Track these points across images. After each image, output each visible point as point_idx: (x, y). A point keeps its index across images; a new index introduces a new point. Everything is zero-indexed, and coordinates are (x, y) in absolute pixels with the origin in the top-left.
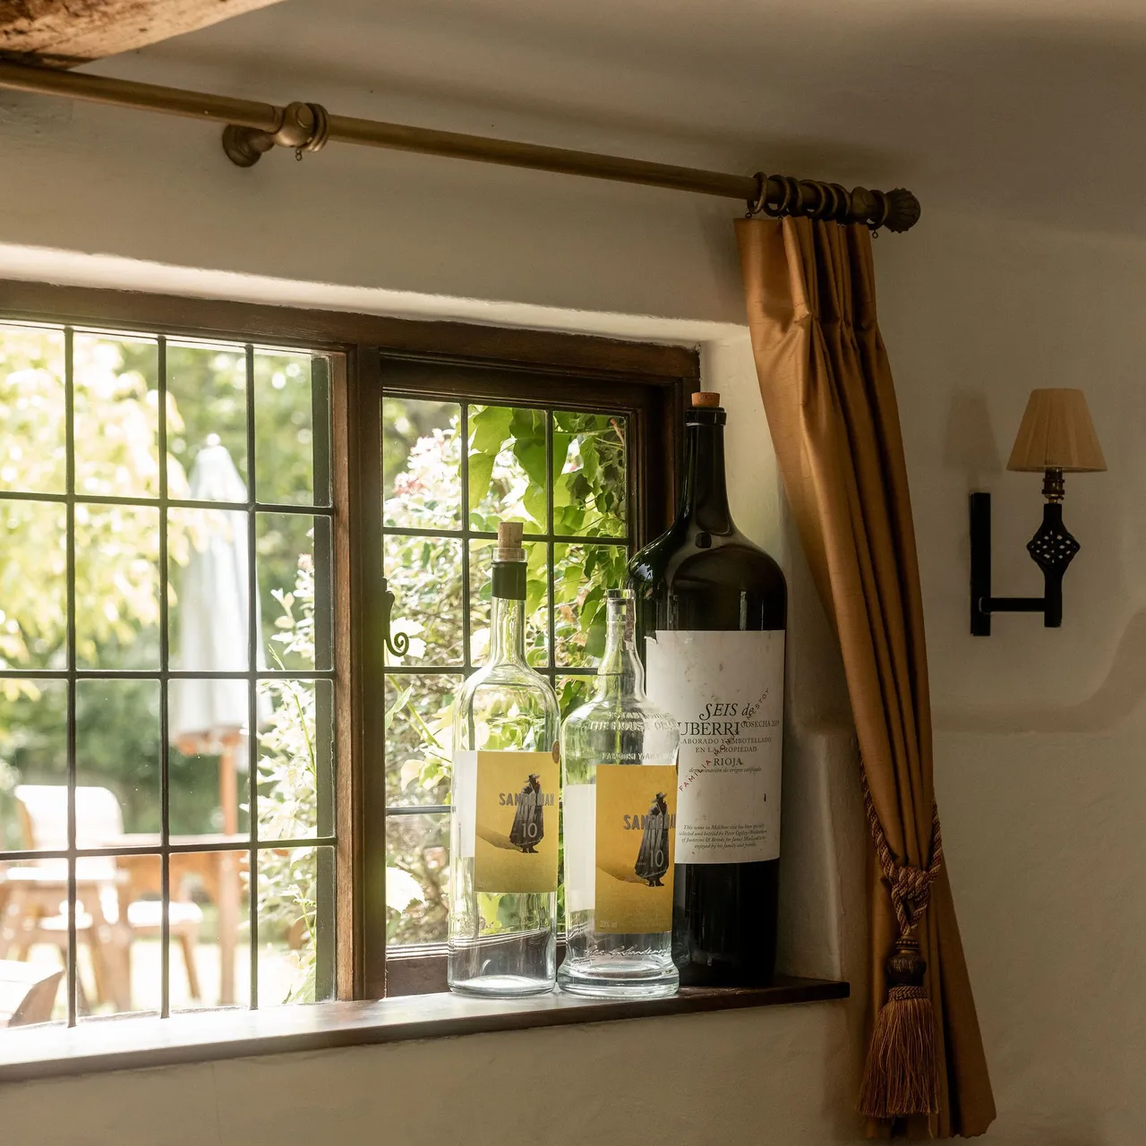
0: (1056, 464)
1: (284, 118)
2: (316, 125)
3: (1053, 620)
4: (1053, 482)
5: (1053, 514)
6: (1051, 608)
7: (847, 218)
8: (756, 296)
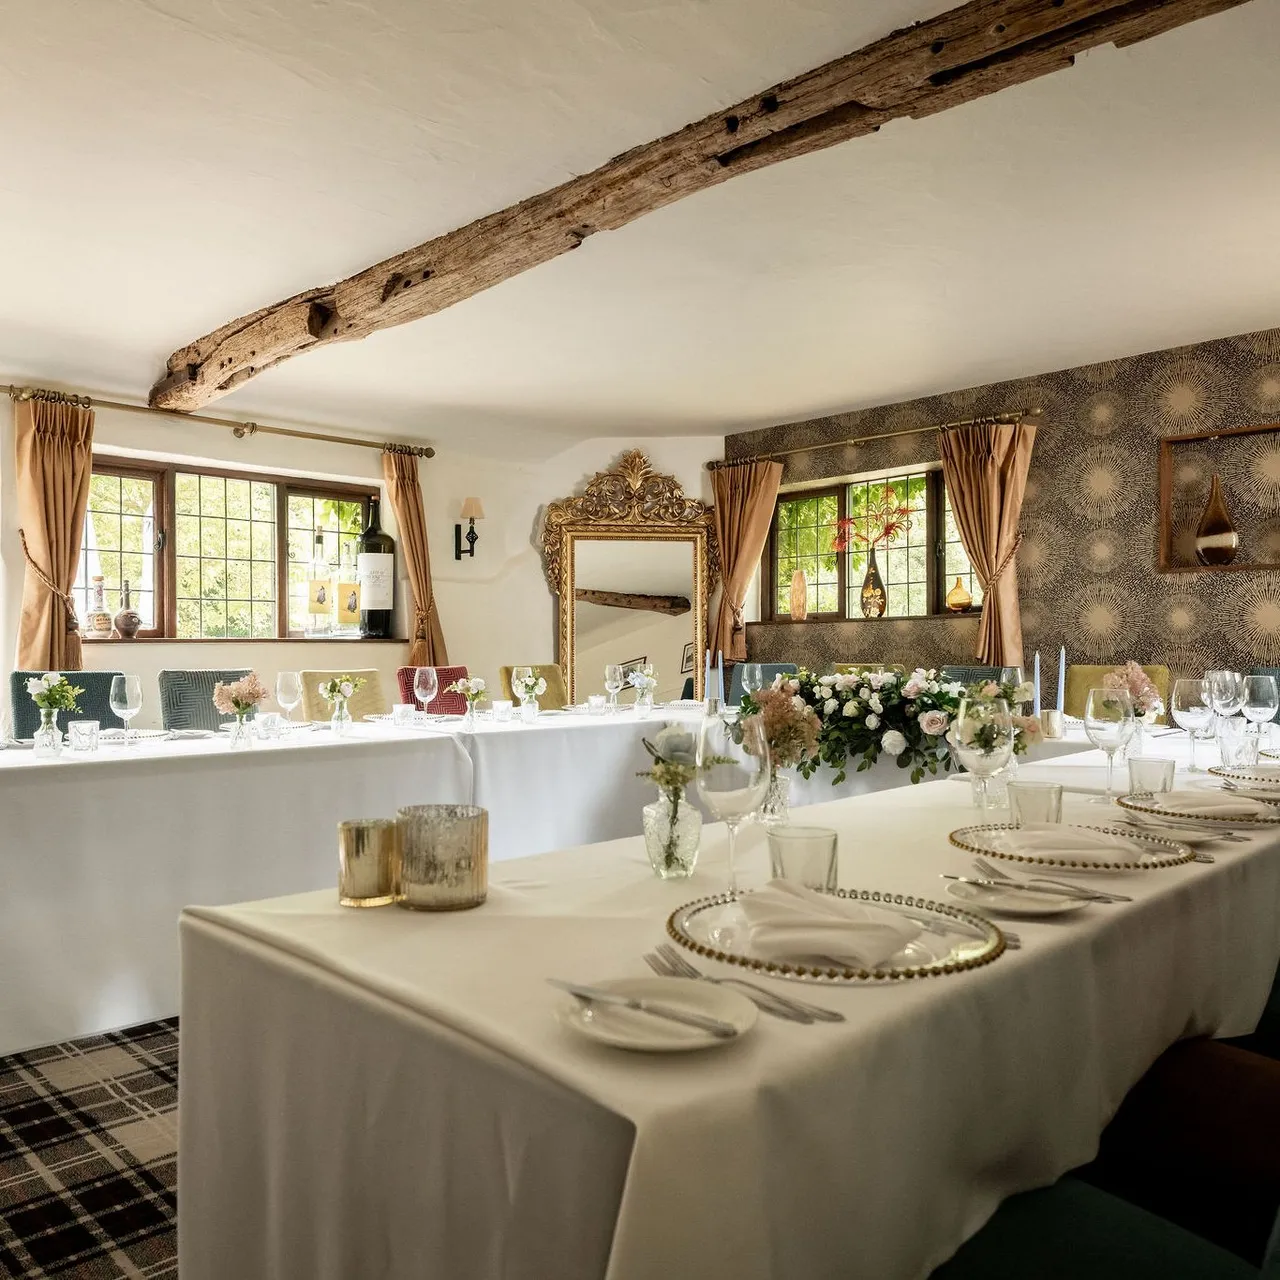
0: (474, 515)
1: (246, 425)
2: (254, 428)
3: (472, 555)
4: (472, 520)
5: (472, 528)
6: (471, 552)
7: (410, 453)
8: (386, 473)
